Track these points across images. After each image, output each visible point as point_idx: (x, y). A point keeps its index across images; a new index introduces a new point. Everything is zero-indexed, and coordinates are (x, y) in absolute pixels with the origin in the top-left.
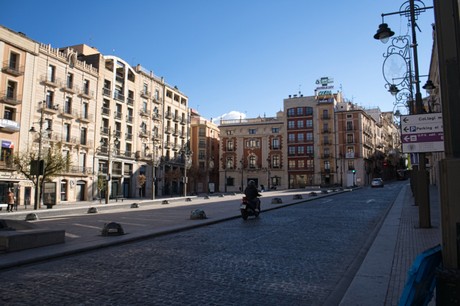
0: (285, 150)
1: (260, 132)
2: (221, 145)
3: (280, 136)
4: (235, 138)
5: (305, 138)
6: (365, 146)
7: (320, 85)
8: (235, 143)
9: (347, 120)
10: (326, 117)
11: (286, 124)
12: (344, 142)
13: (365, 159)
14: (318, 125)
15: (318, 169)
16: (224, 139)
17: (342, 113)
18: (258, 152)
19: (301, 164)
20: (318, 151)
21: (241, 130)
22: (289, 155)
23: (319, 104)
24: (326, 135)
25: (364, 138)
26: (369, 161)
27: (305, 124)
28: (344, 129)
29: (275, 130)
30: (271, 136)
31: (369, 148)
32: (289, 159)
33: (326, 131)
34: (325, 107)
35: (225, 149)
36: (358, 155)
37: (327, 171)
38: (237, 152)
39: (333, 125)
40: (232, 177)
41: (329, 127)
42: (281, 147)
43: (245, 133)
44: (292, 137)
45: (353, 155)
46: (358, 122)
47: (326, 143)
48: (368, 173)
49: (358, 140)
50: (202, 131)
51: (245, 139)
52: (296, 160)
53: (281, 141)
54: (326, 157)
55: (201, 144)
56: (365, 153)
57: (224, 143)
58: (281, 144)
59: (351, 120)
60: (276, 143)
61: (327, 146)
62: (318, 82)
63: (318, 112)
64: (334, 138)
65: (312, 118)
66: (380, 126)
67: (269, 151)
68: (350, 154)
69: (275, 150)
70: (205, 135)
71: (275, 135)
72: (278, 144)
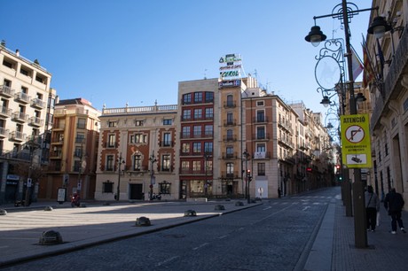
0: (177, 148)
1: (149, 124)
2: (101, 139)
3: (173, 130)
4: (117, 132)
5: (203, 131)
6: (280, 143)
7: (225, 65)
8: (118, 137)
9: (258, 108)
10: (230, 104)
11: (180, 114)
12: (253, 138)
13: (281, 161)
14: (219, 115)
15: (217, 174)
16: (105, 132)
17: (251, 100)
18: (145, 149)
19: (196, 166)
20: (218, 149)
21: (126, 121)
22: (182, 153)
23: (222, 88)
24: (230, 128)
25: (279, 133)
26: (287, 163)
27: (204, 114)
28: (253, 120)
29: (167, 122)
30: (162, 129)
31: (287, 147)
32: (181, 160)
33: (230, 123)
34: (230, 92)
35: (105, 145)
36: (270, 156)
37: (230, 176)
38: (119, 149)
39: (239, 115)
40: (112, 181)
41: (234, 117)
42: (173, 143)
43: (131, 124)
44: (187, 130)
45: (263, 155)
46: (271, 112)
47: (230, 139)
48: (285, 181)
49: (271, 136)
50: (82, 122)
51: (129, 132)
52: (191, 160)
53: (173, 135)
54: (228, 158)
55: (79, 139)
56: (280, 153)
57: (105, 138)
58: (173, 139)
59: (263, 108)
60: (169, 139)
61: (230, 143)
62: (221, 61)
63: (220, 98)
64: (241, 132)
65: (212, 106)
66: (305, 124)
67: (158, 148)
68: (260, 154)
69: (166, 147)
70: (84, 128)
71: (167, 127)
72: (170, 139)
